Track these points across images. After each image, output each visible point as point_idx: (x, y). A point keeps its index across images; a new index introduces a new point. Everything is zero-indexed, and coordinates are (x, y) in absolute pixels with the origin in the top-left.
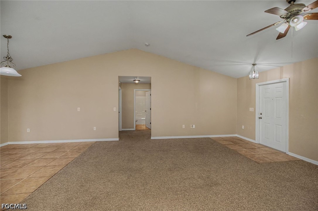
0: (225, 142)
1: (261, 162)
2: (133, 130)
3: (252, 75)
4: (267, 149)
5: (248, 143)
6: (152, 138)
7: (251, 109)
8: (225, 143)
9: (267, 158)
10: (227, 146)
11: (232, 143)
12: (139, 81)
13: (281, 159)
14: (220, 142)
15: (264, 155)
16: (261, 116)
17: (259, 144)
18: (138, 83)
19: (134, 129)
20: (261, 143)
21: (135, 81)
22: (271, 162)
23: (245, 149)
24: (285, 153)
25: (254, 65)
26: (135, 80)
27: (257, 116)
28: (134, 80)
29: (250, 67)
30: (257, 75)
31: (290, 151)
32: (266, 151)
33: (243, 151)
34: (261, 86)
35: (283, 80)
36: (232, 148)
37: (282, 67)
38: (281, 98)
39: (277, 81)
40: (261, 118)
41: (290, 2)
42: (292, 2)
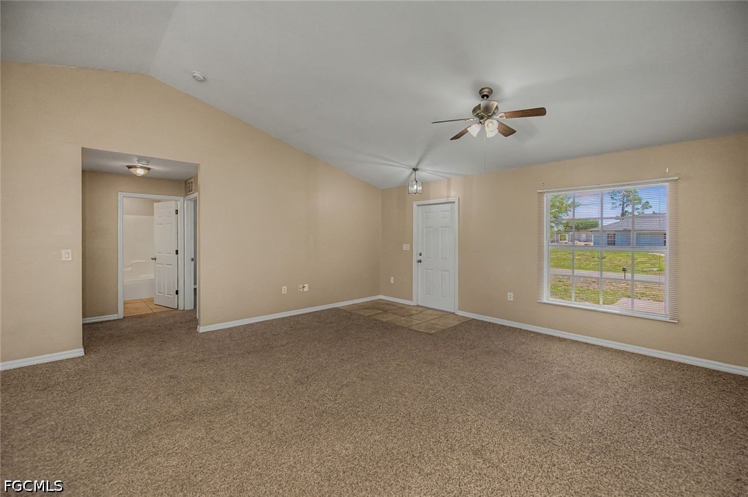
0: (368, 311)
1: (433, 332)
2: (116, 318)
3: (413, 187)
4: (430, 311)
5: (402, 307)
6: (202, 329)
7: (406, 247)
8: (368, 313)
9: (437, 324)
10: (375, 318)
11: (380, 312)
12: (149, 169)
13: (453, 322)
14: (361, 313)
15: (432, 322)
16: (420, 258)
17: (418, 306)
18: (143, 177)
19: (120, 315)
20: (420, 304)
21: (132, 170)
22: (444, 330)
23: (403, 318)
24: (454, 314)
25: (415, 170)
26: (135, 167)
27: (415, 258)
28: (130, 167)
29: (409, 171)
30: (420, 188)
31: (459, 309)
32: (431, 315)
33: (402, 321)
34: (419, 207)
35: (451, 199)
36: (384, 320)
37: (449, 180)
38: (448, 228)
39: (444, 200)
40: (420, 261)
41: (483, 97)
42: (485, 98)
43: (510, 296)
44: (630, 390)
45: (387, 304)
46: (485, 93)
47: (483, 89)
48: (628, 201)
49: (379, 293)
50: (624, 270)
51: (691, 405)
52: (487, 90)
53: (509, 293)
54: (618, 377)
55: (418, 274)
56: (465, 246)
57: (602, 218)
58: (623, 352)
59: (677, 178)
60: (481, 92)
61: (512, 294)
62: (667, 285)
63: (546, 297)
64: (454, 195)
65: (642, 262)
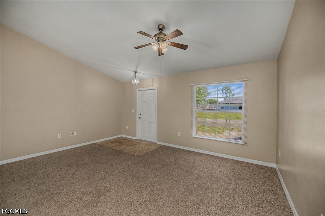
0: (111, 144)
1: (141, 154)
3: (134, 81)
4: (144, 142)
5: (131, 141)
7: (133, 111)
9: (145, 150)
10: (114, 148)
11: (118, 144)
13: (153, 148)
14: (107, 145)
15: (143, 148)
16: (140, 116)
17: (139, 140)
20: (140, 138)
22: (147, 152)
23: (129, 147)
24: (155, 143)
25: (136, 72)
27: (138, 116)
29: (133, 73)
30: (138, 82)
31: (157, 140)
32: (144, 144)
33: (127, 149)
34: (140, 91)
35: (154, 88)
36: (118, 149)
37: (153, 78)
38: (152, 102)
39: (150, 88)
40: (140, 118)
41: (160, 29)
42: (161, 30)
43: (179, 134)
44: (228, 182)
45: (124, 139)
46: (161, 28)
47: (159, 25)
48: (228, 93)
49: (121, 134)
50: (226, 119)
51: (254, 188)
52: (161, 26)
53: (179, 133)
54: (223, 174)
55: (139, 124)
56: (160, 110)
57: (217, 97)
58: (225, 159)
59: (247, 79)
60: (158, 27)
61: (180, 133)
62: (243, 125)
63: (194, 135)
64: (155, 86)
65: (232, 115)
